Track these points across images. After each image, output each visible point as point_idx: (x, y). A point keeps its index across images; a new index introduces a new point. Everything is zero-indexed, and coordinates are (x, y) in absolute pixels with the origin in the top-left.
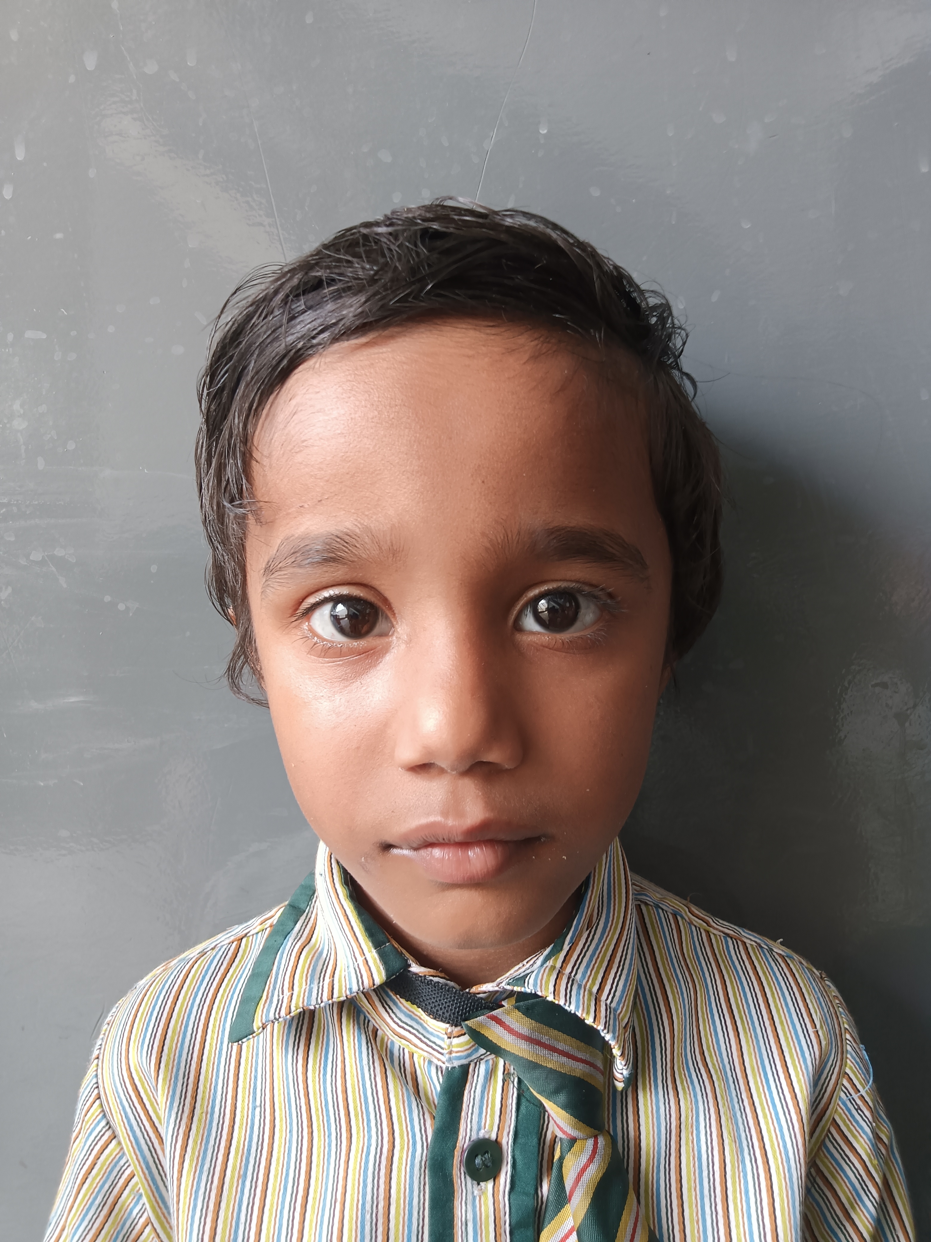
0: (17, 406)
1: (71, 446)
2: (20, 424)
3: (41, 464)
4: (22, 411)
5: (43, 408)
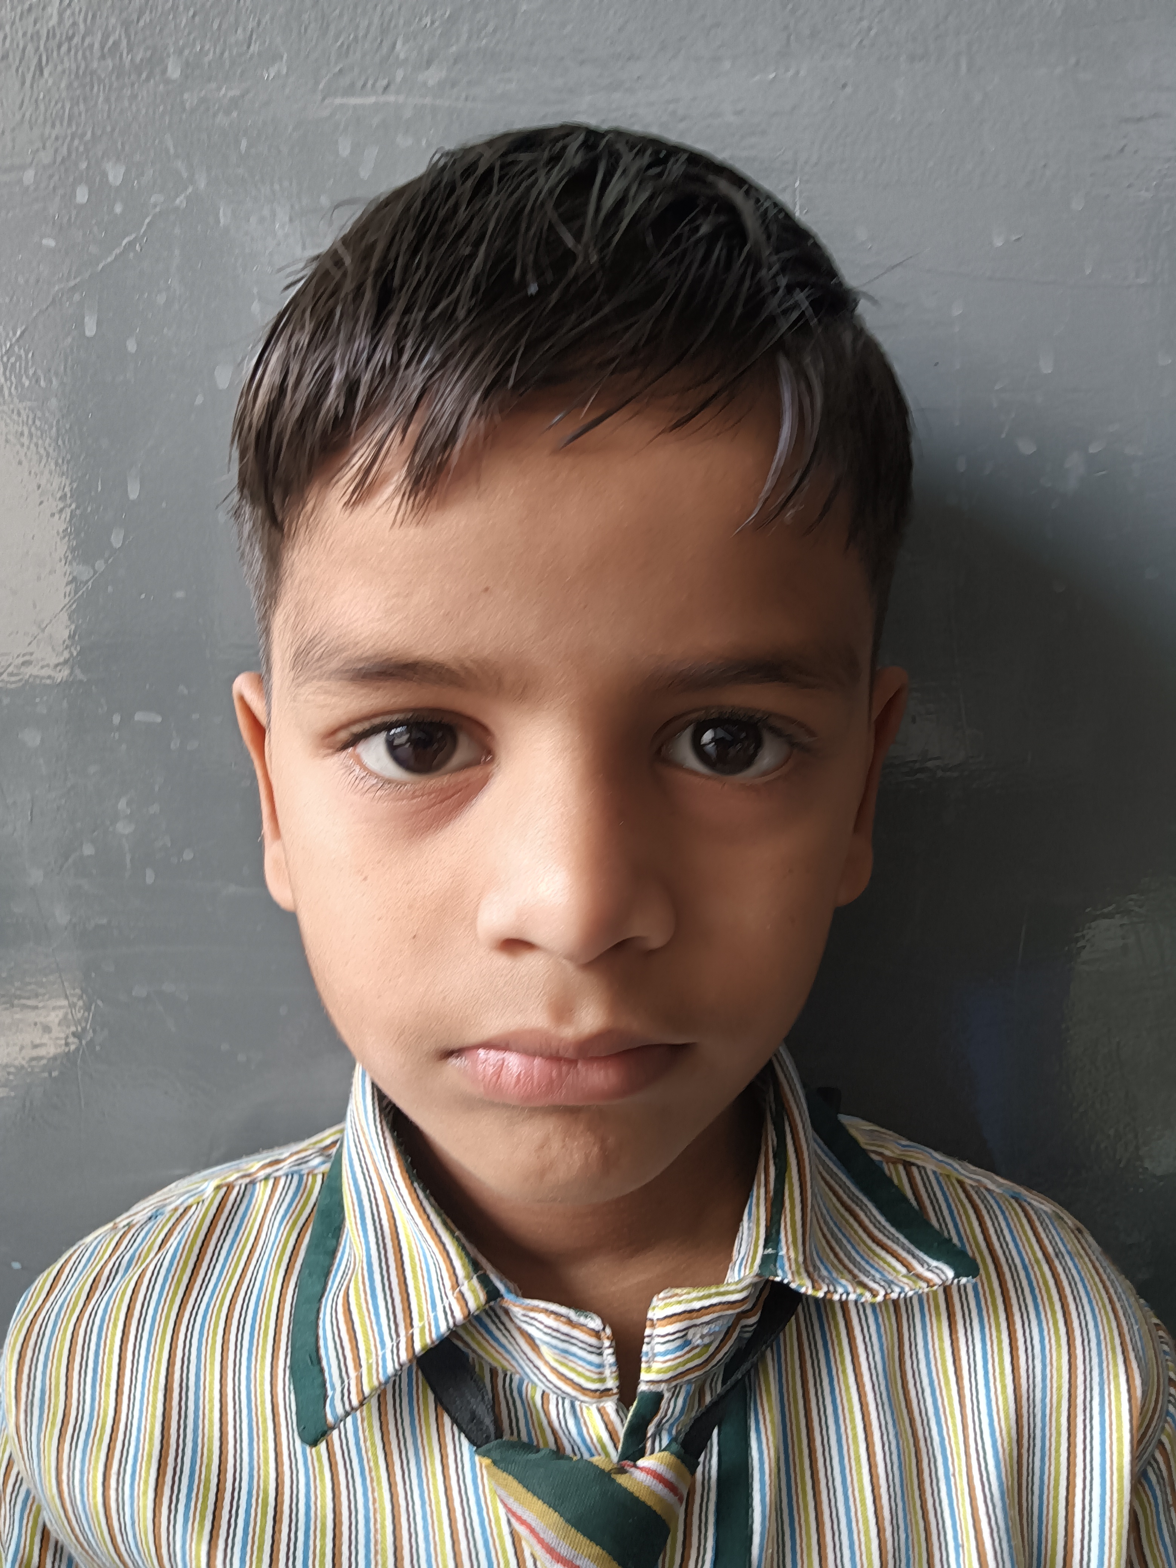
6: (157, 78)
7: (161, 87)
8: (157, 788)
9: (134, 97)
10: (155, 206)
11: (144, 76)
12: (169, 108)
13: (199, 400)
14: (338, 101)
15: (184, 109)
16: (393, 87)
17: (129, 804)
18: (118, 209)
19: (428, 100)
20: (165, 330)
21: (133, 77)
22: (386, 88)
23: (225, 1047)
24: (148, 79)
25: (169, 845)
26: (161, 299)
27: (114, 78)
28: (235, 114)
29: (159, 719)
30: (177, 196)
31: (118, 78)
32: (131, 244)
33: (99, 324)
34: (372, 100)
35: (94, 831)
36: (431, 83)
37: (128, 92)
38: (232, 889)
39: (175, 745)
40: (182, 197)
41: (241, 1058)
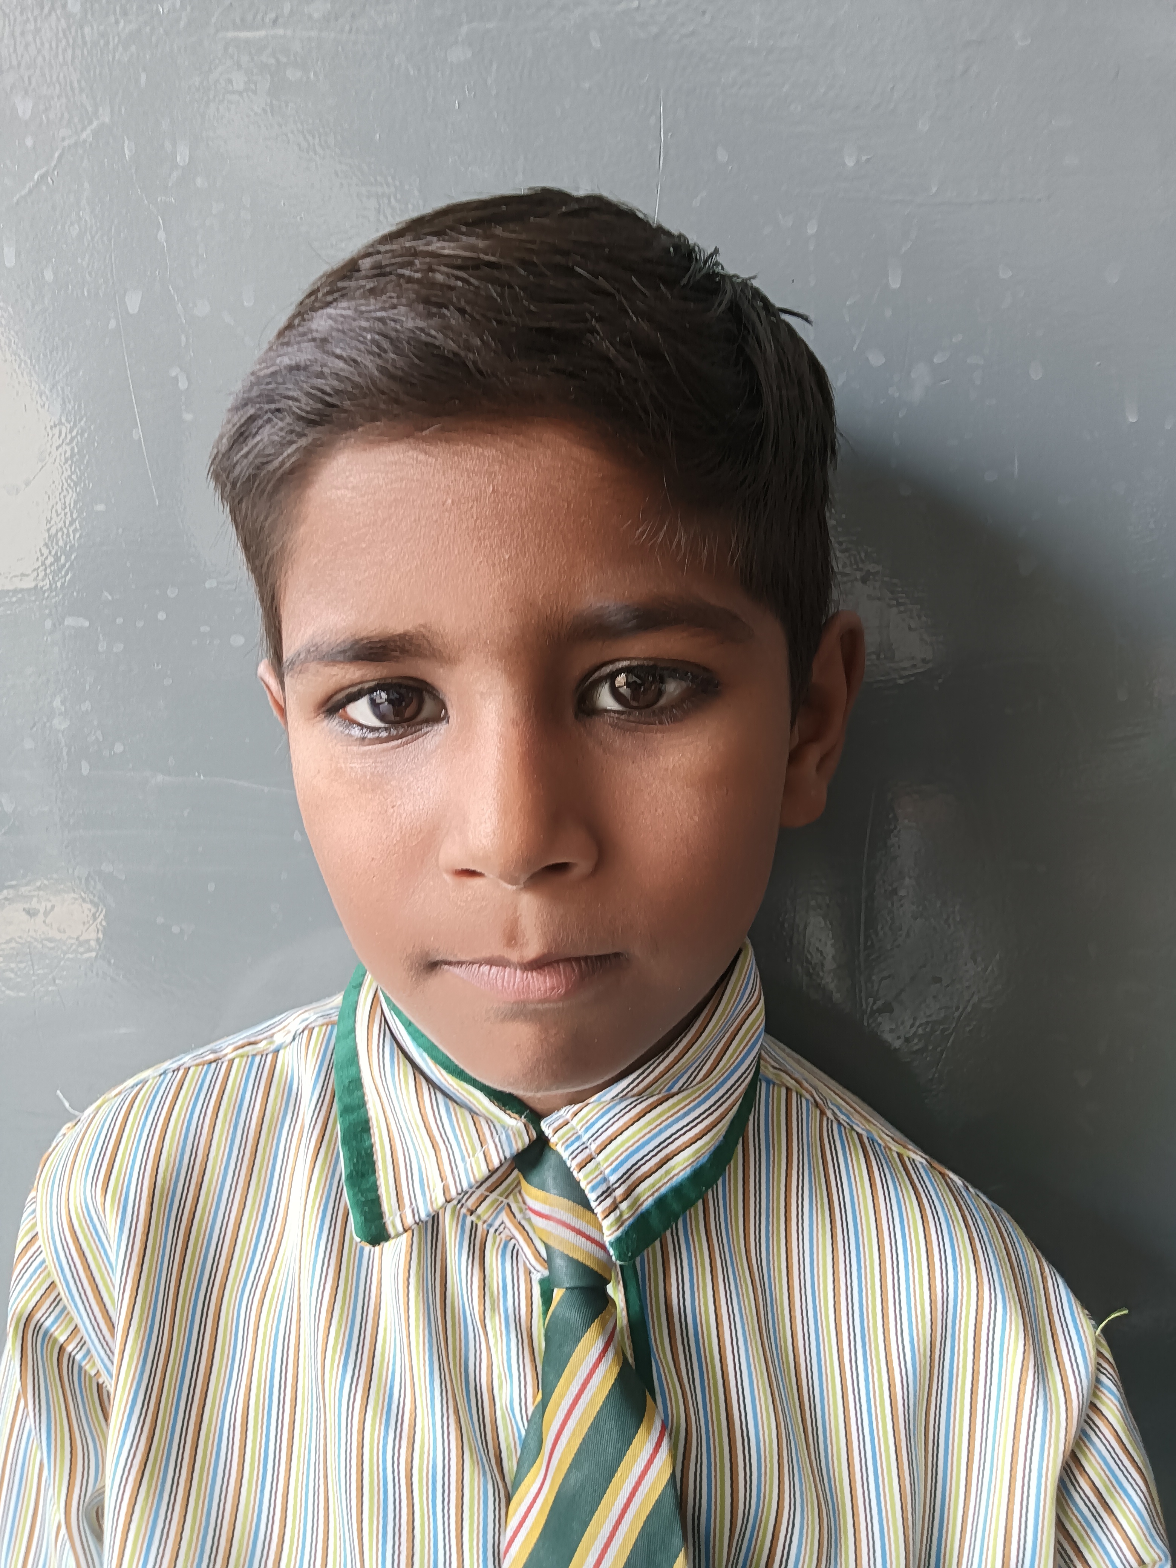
0: (57, 703)
1: (119, 748)
2: (60, 724)
3: (85, 769)
4: (63, 709)
5: (86, 706)
6: (59, 12)
7: (63, 21)
8: (87, 688)
9: (38, 30)
10: (63, 139)
11: (46, 9)
12: (71, 41)
13: (112, 324)
14: (230, 34)
15: (85, 43)
16: (280, 20)
17: (63, 703)
18: (29, 142)
19: (314, 34)
20: (79, 260)
21: (36, 12)
22: (275, 21)
23: (160, 920)
24: (50, 13)
25: (101, 739)
26: (75, 231)
27: (17, 13)
28: (133, 48)
29: (87, 624)
30: (84, 129)
31: (22, 13)
32: (43, 177)
33: (18, 254)
34: (262, 33)
35: (33, 726)
36: (316, 15)
37: (31, 26)
38: (160, 778)
39: (102, 647)
40: (88, 131)
41: (176, 929)
